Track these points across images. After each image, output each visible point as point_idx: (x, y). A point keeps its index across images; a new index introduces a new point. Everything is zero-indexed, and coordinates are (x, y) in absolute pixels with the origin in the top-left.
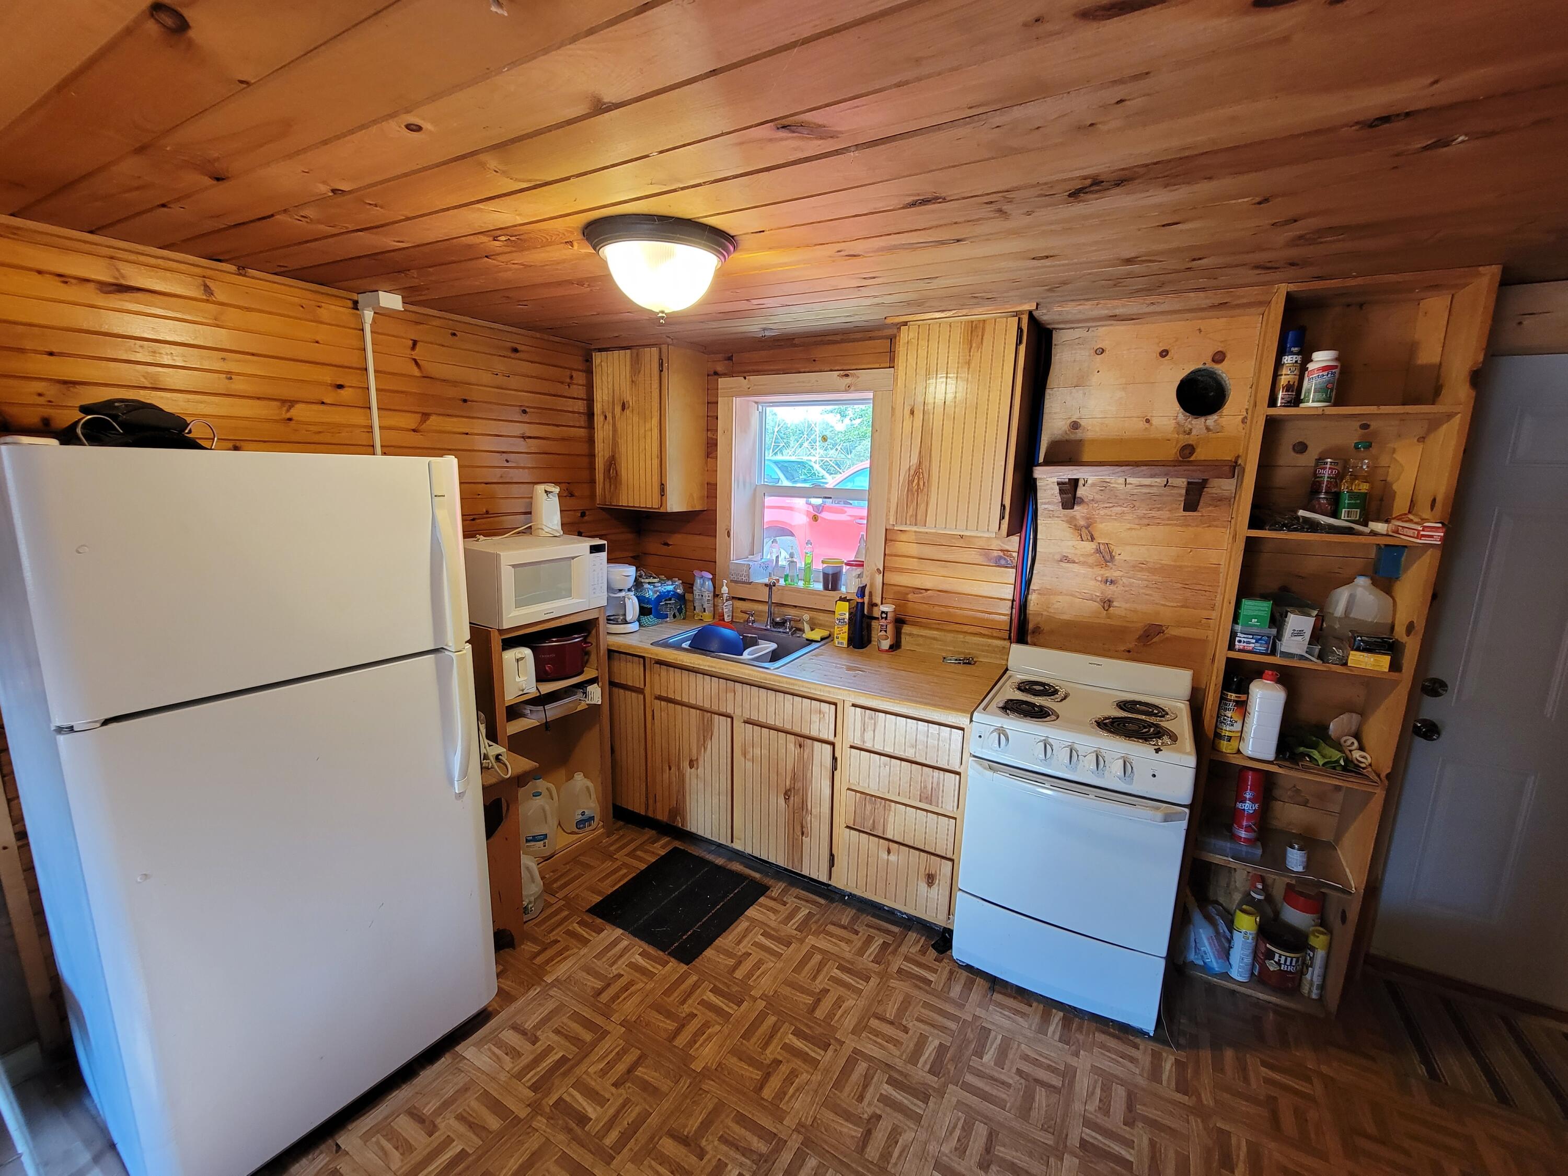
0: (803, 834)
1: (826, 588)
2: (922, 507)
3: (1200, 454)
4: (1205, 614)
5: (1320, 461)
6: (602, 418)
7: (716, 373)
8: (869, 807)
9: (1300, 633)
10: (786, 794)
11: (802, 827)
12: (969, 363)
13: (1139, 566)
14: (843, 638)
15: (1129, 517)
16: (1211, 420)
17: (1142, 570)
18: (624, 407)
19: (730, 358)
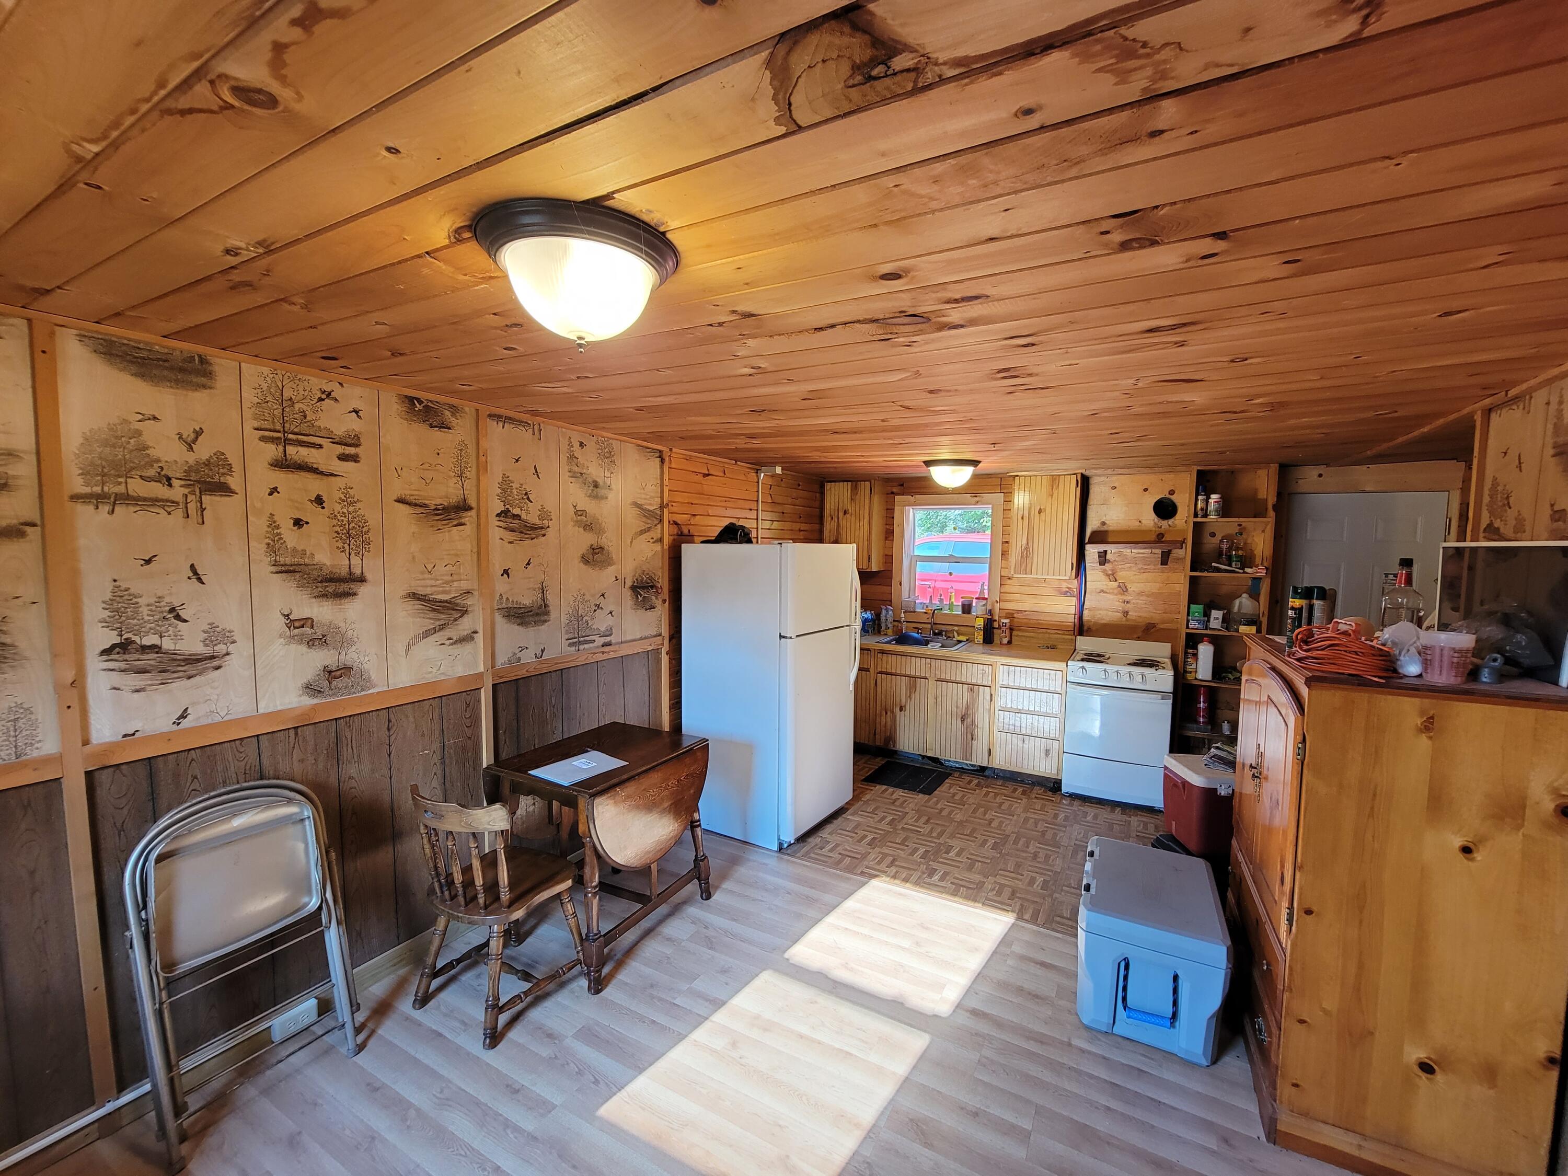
0: (973, 739)
1: (964, 612)
2: (1029, 566)
3: (1167, 538)
4: (1176, 616)
5: (1221, 541)
6: (829, 518)
7: (892, 493)
8: (1012, 719)
9: (1217, 619)
10: (962, 718)
11: (972, 735)
12: (1052, 496)
13: (1141, 594)
14: (980, 639)
15: (1134, 569)
16: (1171, 521)
17: (1142, 595)
18: (845, 513)
19: (902, 485)
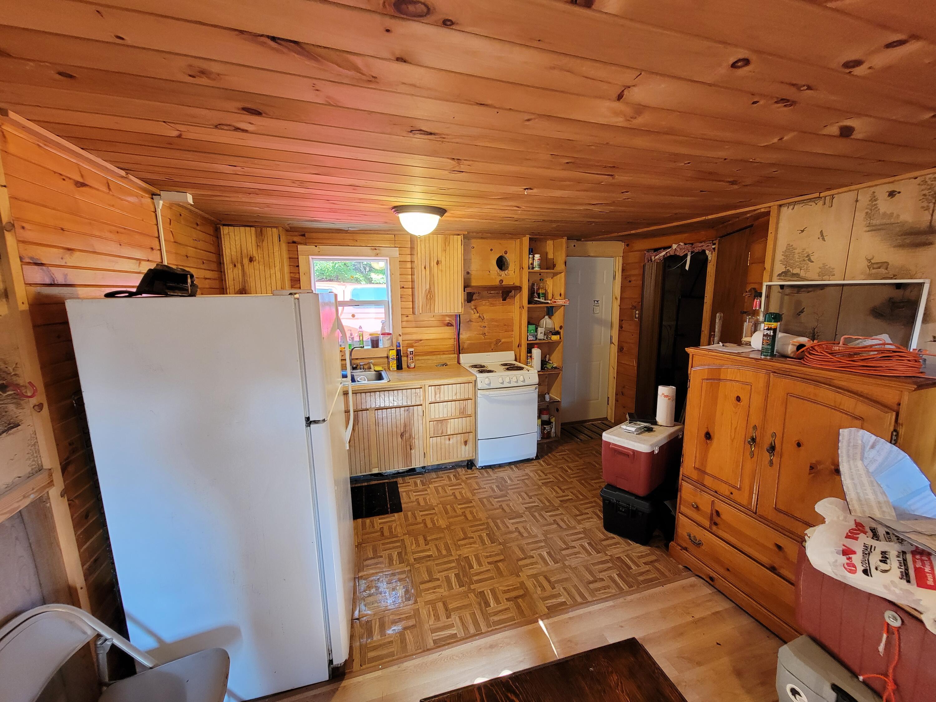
0: (411, 449)
2: (432, 306)
3: (504, 285)
4: (511, 333)
5: (533, 284)
6: (231, 266)
7: (294, 242)
8: (440, 425)
9: (541, 333)
10: (401, 435)
11: (410, 446)
12: (445, 250)
13: (492, 320)
14: (394, 367)
16: (505, 272)
18: (251, 260)
19: (304, 235)
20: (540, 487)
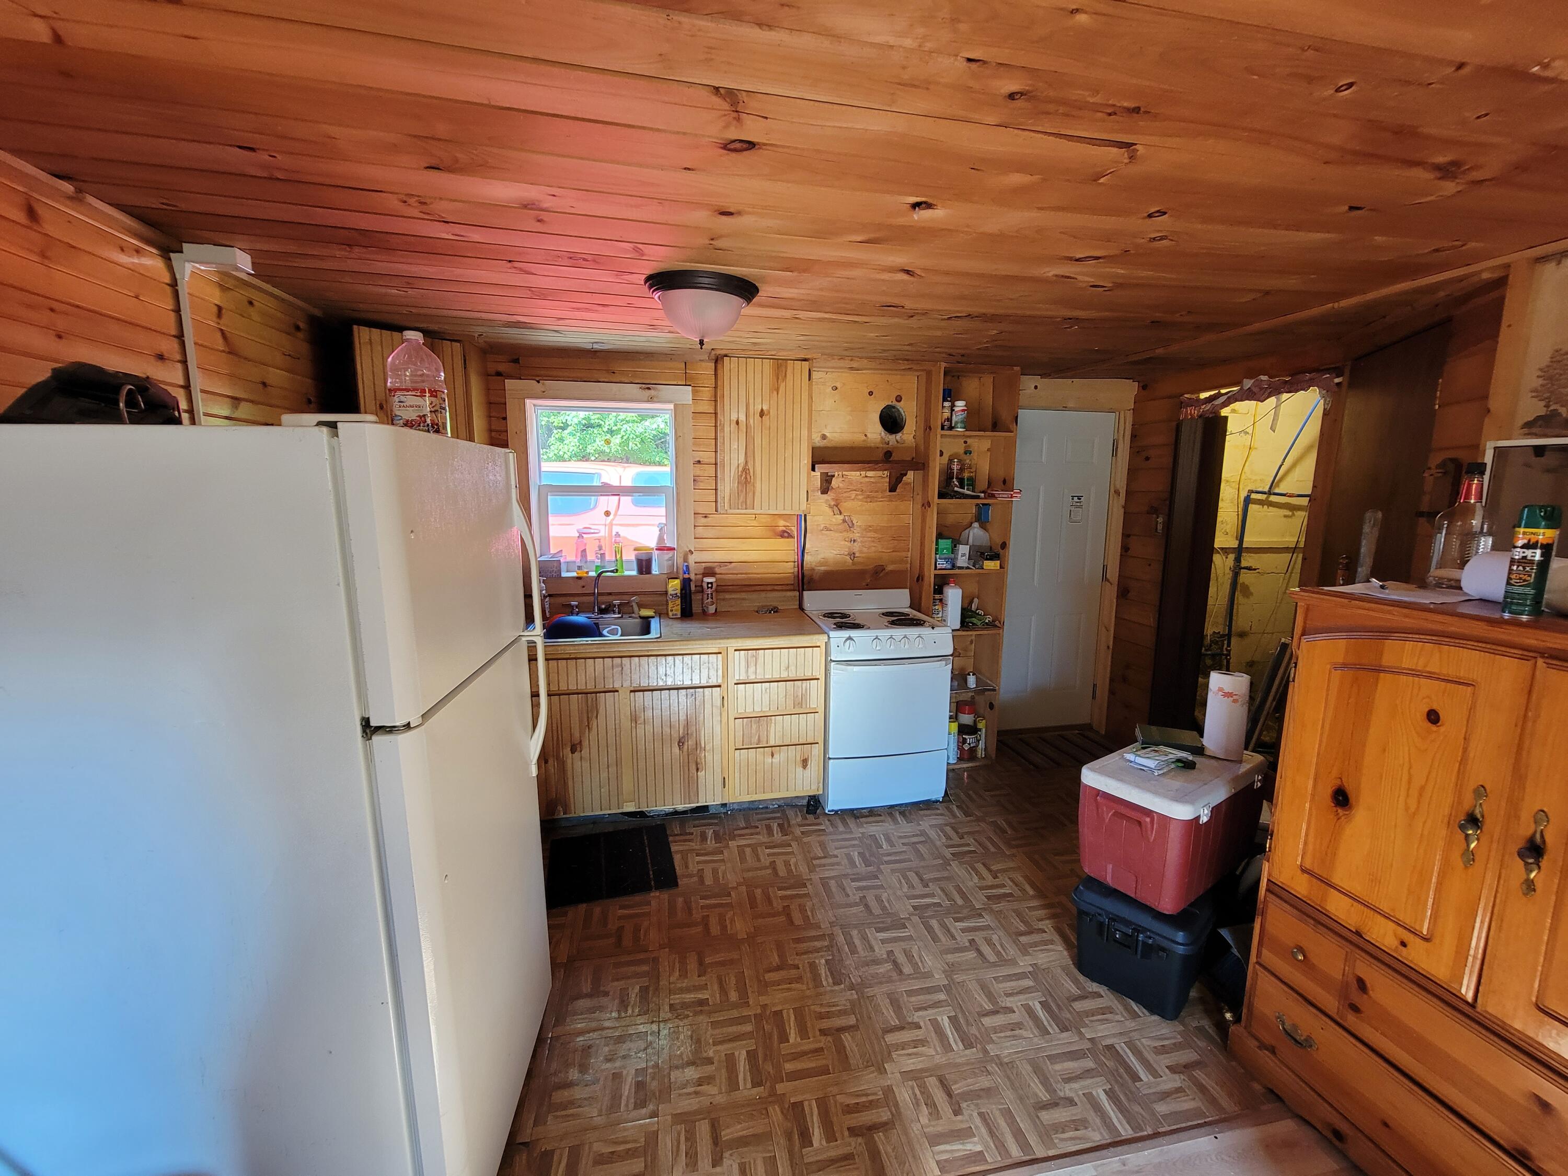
0: (697, 770)
1: (640, 571)
2: (751, 494)
3: (895, 457)
5: (951, 461)
7: (499, 374)
8: (754, 727)
9: (963, 555)
10: (679, 742)
11: (697, 764)
12: (777, 390)
13: (868, 528)
14: (676, 610)
15: (860, 497)
16: (899, 436)
17: (870, 531)
19: (516, 361)
20: (947, 863)
